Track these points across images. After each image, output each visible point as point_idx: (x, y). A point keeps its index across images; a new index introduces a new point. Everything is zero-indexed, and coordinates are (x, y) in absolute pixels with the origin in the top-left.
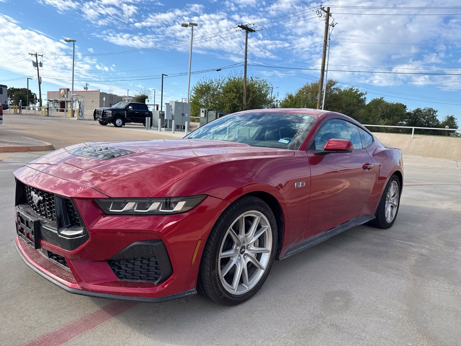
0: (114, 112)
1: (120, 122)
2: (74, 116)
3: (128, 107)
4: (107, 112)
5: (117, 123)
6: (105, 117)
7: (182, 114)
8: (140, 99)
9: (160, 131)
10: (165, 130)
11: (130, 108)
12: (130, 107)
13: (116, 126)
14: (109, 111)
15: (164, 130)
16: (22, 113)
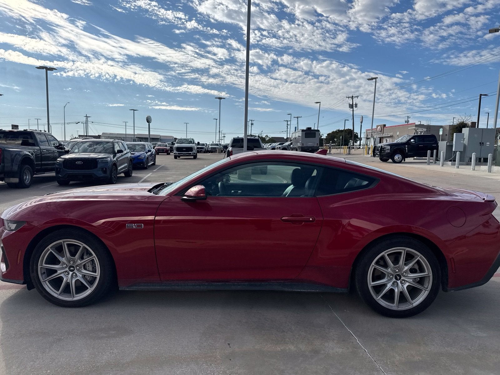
0: (393, 147)
1: (399, 158)
2: (368, 153)
3: (410, 141)
4: (386, 148)
5: (395, 159)
6: (383, 153)
7: (480, 143)
8: (457, 128)
9: (443, 166)
10: (452, 165)
11: (412, 142)
12: (412, 140)
13: (394, 162)
14: (388, 147)
15: (450, 164)
16: (331, 153)
